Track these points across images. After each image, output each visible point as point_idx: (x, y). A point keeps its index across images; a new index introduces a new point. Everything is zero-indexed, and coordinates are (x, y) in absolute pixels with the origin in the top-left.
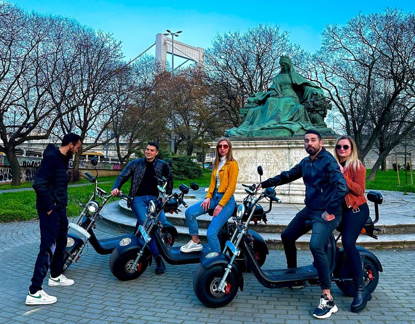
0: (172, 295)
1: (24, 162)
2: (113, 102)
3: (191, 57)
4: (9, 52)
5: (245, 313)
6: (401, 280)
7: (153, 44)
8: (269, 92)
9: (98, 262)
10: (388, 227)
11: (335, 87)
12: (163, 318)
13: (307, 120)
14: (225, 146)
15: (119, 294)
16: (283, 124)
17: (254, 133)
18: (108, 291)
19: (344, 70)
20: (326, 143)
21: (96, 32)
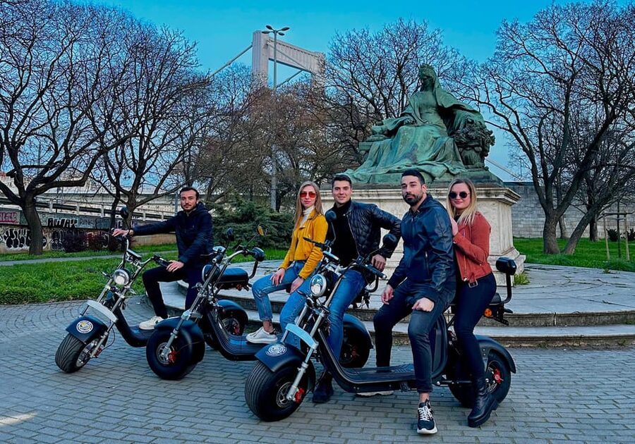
0: (224, 402)
1: (50, 221)
2: (183, 131)
3: (305, 66)
4: (29, 57)
5: (321, 426)
6: (558, 387)
7: (248, 47)
8: (403, 118)
9: (129, 358)
10: (560, 316)
11: (516, 112)
12: (203, 430)
13: (457, 160)
14: (311, 194)
15: (150, 399)
16: (420, 165)
17: (378, 178)
18: (135, 396)
19: (530, 87)
20: (481, 194)
21: (159, 28)
